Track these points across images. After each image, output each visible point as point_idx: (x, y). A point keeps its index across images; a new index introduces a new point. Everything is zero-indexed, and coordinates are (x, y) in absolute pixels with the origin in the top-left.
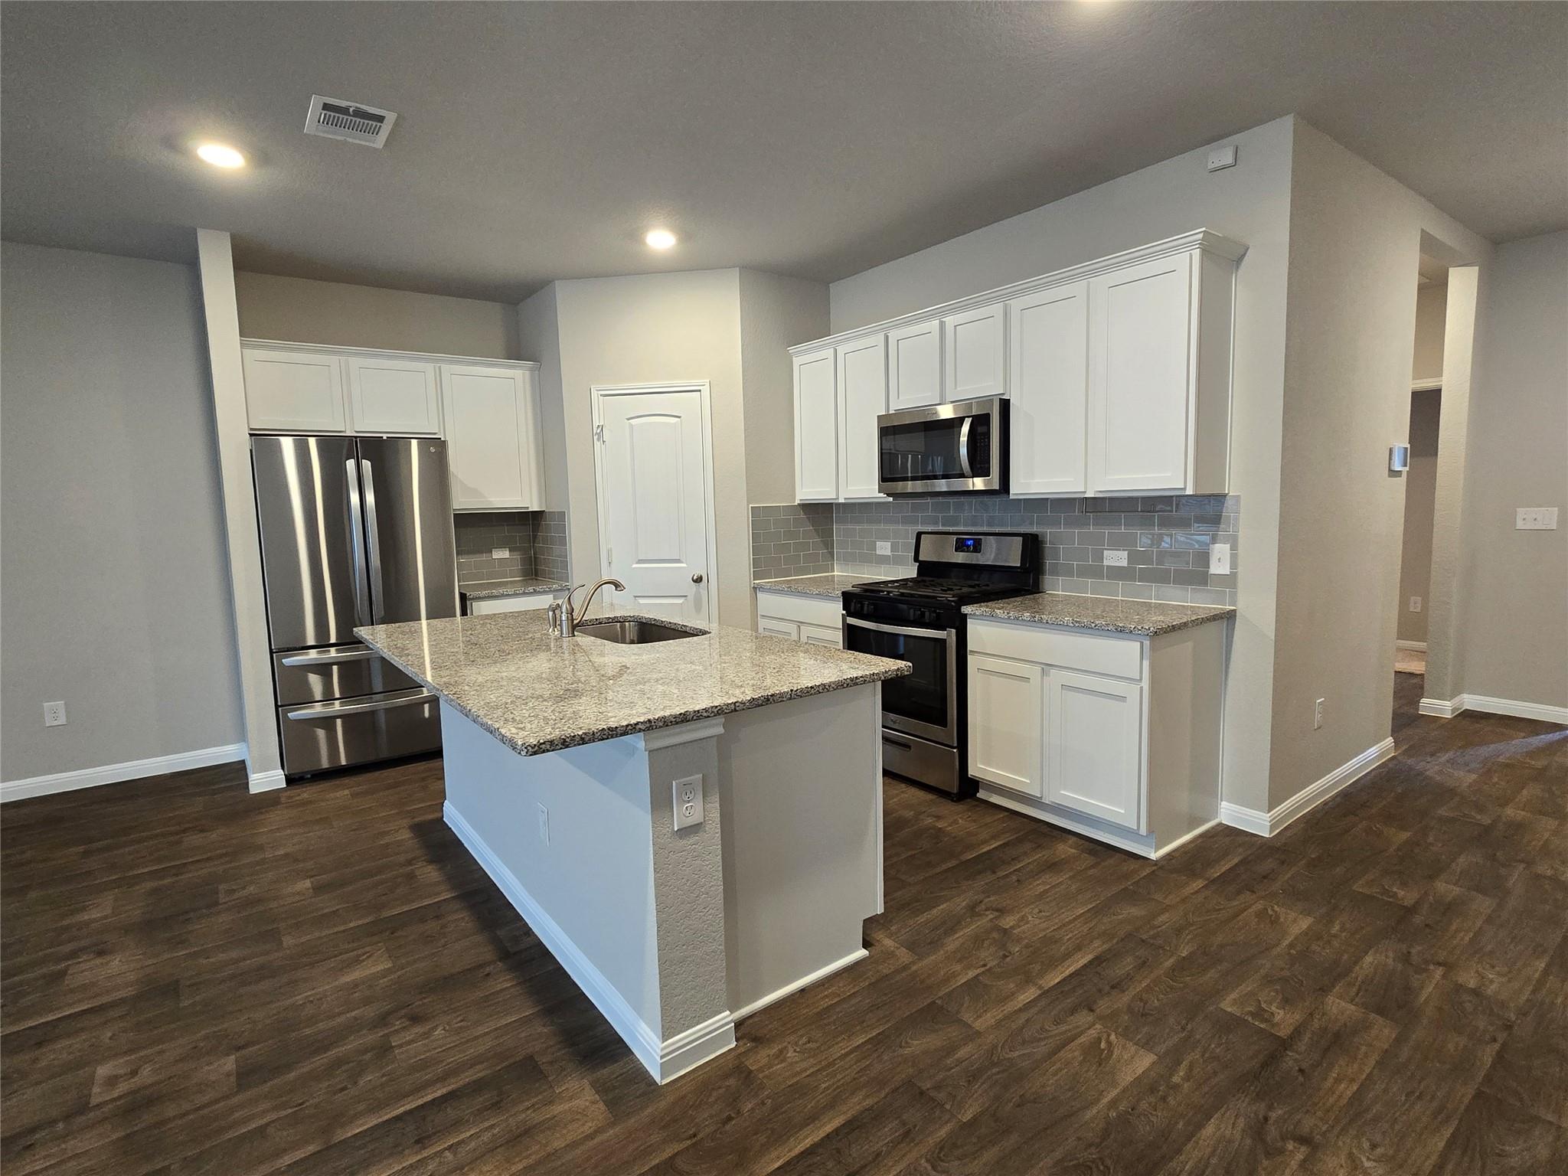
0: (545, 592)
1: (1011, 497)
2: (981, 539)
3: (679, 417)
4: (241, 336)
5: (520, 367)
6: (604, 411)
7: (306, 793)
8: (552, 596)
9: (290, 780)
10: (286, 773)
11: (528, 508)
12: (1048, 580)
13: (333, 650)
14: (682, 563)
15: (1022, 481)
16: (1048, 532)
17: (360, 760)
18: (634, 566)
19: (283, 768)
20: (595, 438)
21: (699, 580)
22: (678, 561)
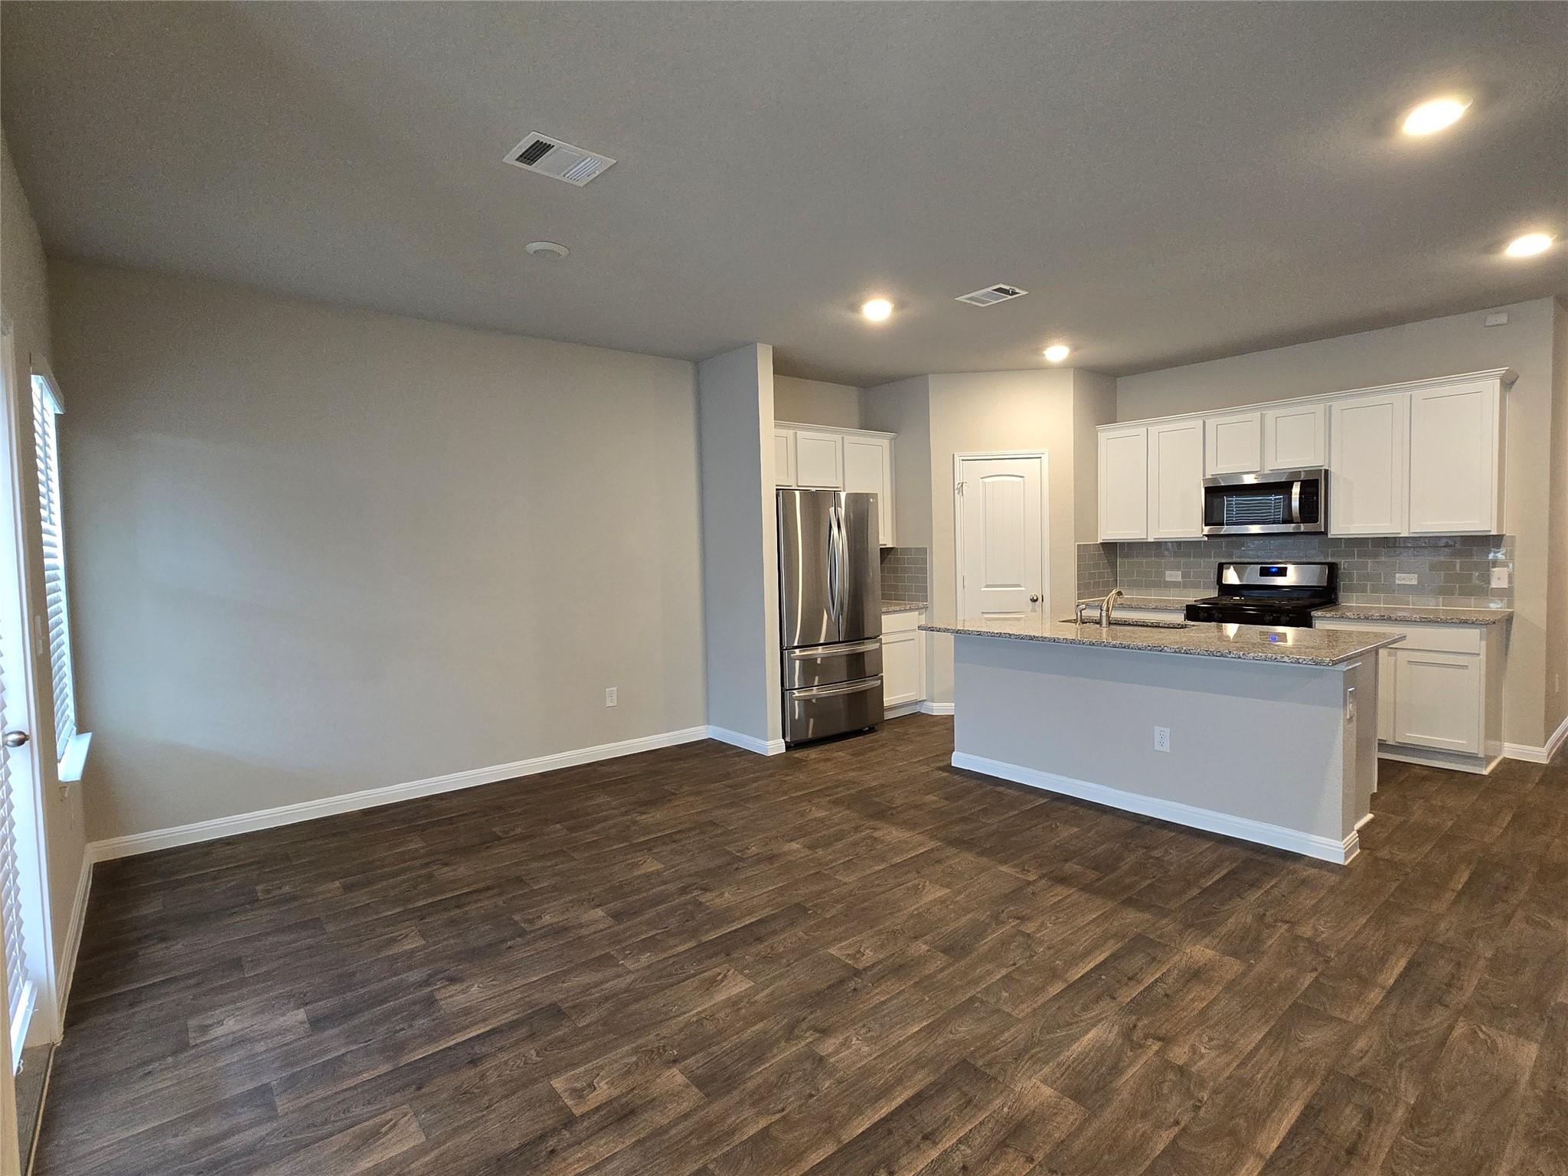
0: (911, 610)
1: (1329, 536)
2: (1286, 568)
3: (1022, 477)
4: (775, 419)
5: (884, 437)
6: (965, 472)
7: (799, 754)
8: (917, 612)
9: (788, 747)
10: (788, 739)
11: (885, 545)
12: (1341, 595)
13: (797, 651)
14: (1021, 587)
15: (1342, 526)
16: (1343, 563)
17: (822, 734)
18: (983, 589)
19: (784, 737)
20: (956, 492)
21: (1034, 601)
22: (1019, 586)
